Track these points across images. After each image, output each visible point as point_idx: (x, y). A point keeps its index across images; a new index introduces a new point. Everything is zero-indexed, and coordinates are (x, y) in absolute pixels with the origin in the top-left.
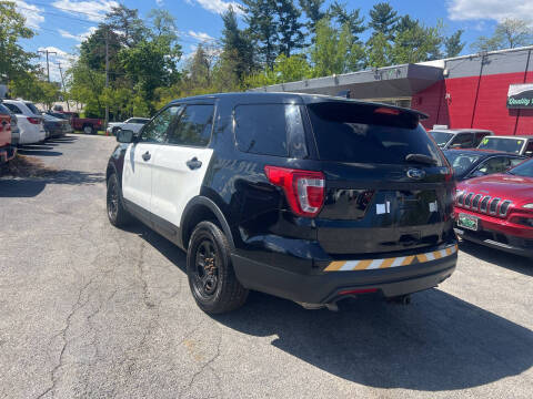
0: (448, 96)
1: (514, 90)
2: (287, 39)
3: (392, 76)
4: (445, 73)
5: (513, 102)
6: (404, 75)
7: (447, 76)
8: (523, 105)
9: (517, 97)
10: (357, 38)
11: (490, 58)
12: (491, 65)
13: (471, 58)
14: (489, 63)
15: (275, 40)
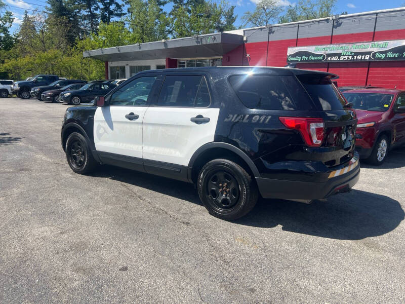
0: (248, 55)
1: (291, 51)
2: (106, 9)
3: (210, 41)
4: (245, 39)
5: (291, 59)
6: (219, 40)
7: (246, 41)
8: (297, 61)
9: (293, 56)
10: (162, 10)
11: (274, 29)
12: (274, 34)
13: (261, 29)
14: (273, 32)
15: (96, 9)
